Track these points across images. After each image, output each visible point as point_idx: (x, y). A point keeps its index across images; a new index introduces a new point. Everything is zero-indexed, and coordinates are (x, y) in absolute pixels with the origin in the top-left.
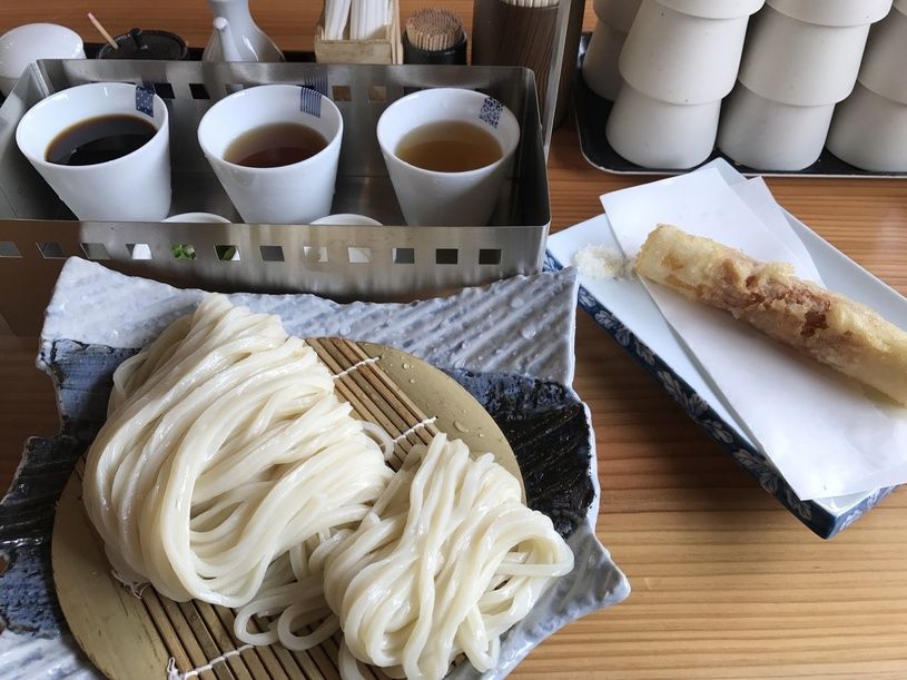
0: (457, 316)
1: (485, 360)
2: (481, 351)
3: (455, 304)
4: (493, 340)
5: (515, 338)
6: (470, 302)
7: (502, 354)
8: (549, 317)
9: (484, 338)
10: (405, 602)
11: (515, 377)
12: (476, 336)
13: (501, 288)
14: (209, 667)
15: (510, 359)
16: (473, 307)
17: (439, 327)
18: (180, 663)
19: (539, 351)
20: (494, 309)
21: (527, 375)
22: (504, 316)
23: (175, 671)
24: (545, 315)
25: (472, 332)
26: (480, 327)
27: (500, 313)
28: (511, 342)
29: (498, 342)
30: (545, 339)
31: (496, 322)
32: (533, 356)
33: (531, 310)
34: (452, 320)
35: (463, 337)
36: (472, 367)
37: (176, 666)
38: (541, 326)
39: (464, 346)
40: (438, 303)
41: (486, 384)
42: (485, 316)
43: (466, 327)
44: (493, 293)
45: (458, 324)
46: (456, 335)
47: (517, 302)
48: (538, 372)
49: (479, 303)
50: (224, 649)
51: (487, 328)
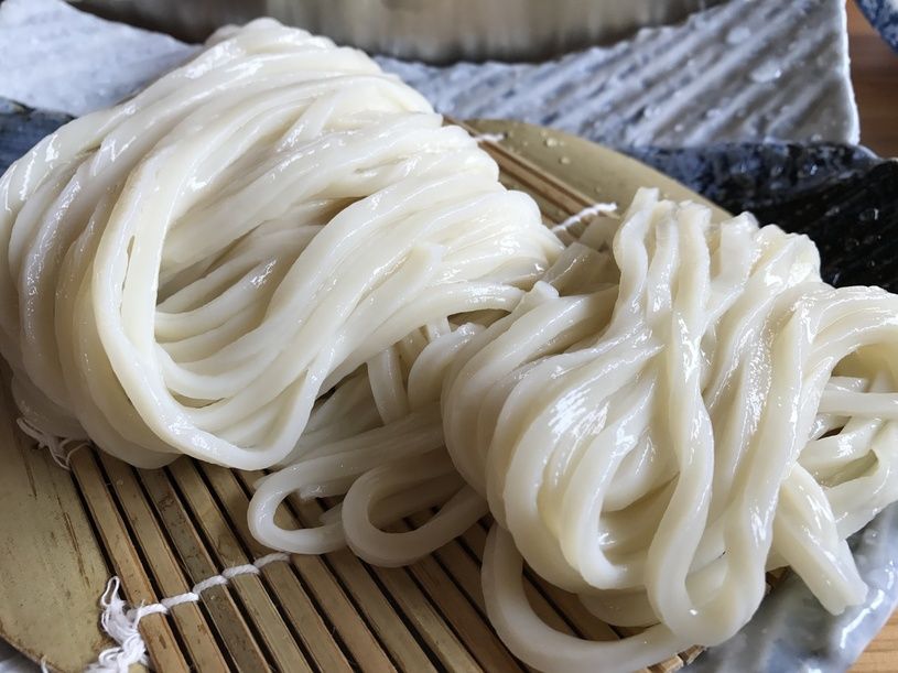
0: (633, 70)
1: (689, 129)
2: (680, 117)
3: (628, 52)
4: (700, 99)
5: (739, 90)
6: (652, 47)
7: (718, 117)
8: (800, 48)
9: (683, 97)
10: (641, 439)
11: (747, 146)
12: (669, 94)
13: (707, 19)
14: (193, 597)
15: (734, 122)
16: (659, 52)
17: (602, 89)
18: (130, 588)
19: (788, 100)
20: (698, 51)
21: (768, 140)
22: (716, 59)
23: (117, 604)
24: (792, 46)
25: (661, 89)
26: (674, 81)
27: (709, 54)
28: (733, 96)
29: (710, 99)
30: (797, 81)
31: (703, 70)
32: (777, 111)
33: (764, 44)
34: (623, 77)
35: (645, 100)
36: (665, 141)
37: (122, 595)
38: (786, 63)
39: (648, 113)
40: (597, 54)
41: (694, 163)
42: (682, 63)
43: (649, 85)
44: (693, 28)
45: (635, 82)
46: (632, 98)
47: (739, 35)
48: (789, 134)
49: (669, 46)
50: (224, 561)
51: (687, 81)
